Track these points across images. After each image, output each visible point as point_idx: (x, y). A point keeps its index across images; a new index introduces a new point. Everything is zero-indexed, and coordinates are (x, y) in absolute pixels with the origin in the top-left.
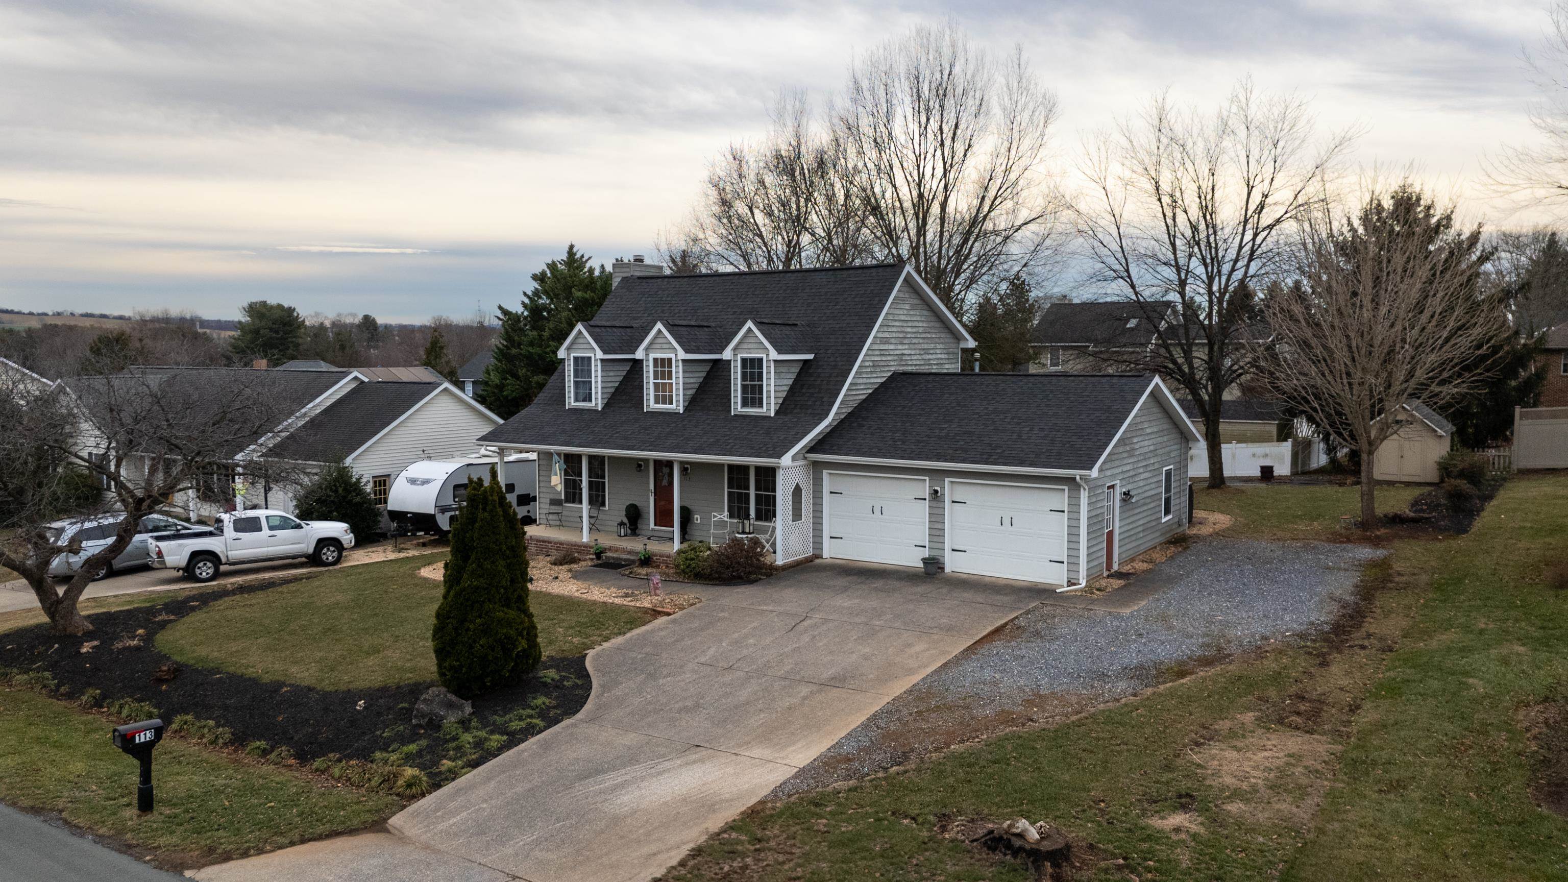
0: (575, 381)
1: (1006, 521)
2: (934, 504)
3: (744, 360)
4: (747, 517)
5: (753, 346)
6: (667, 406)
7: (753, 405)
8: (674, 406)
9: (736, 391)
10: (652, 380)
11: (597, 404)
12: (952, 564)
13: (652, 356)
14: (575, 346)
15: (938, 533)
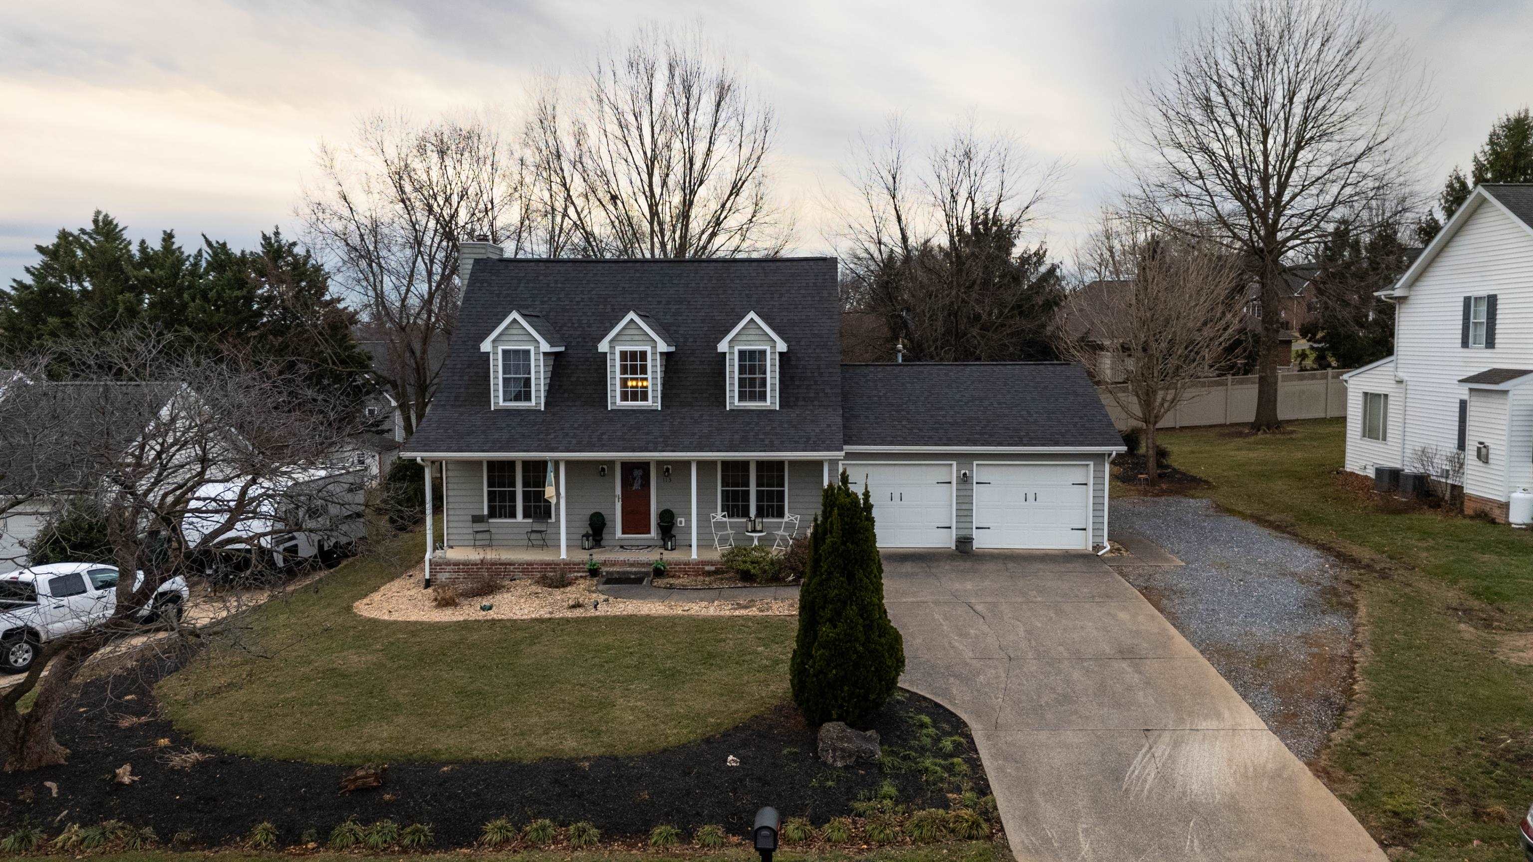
0: (504, 379)
1: (1031, 497)
2: (962, 487)
3: (741, 353)
4: (746, 514)
5: (753, 338)
6: (639, 403)
7: (752, 397)
8: (650, 402)
9: (732, 384)
10: (618, 375)
11: (538, 404)
12: (982, 541)
13: (618, 349)
14: (504, 338)
15: (966, 513)
